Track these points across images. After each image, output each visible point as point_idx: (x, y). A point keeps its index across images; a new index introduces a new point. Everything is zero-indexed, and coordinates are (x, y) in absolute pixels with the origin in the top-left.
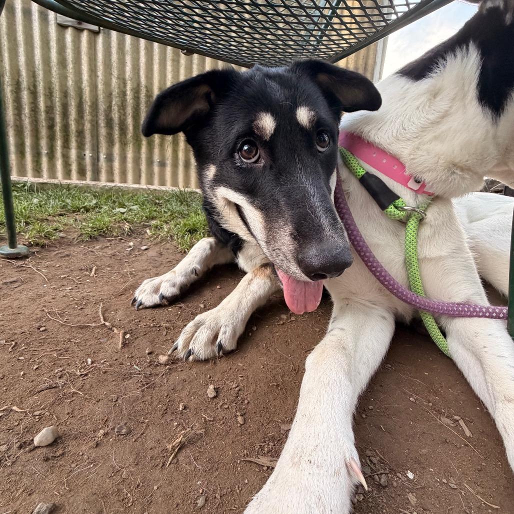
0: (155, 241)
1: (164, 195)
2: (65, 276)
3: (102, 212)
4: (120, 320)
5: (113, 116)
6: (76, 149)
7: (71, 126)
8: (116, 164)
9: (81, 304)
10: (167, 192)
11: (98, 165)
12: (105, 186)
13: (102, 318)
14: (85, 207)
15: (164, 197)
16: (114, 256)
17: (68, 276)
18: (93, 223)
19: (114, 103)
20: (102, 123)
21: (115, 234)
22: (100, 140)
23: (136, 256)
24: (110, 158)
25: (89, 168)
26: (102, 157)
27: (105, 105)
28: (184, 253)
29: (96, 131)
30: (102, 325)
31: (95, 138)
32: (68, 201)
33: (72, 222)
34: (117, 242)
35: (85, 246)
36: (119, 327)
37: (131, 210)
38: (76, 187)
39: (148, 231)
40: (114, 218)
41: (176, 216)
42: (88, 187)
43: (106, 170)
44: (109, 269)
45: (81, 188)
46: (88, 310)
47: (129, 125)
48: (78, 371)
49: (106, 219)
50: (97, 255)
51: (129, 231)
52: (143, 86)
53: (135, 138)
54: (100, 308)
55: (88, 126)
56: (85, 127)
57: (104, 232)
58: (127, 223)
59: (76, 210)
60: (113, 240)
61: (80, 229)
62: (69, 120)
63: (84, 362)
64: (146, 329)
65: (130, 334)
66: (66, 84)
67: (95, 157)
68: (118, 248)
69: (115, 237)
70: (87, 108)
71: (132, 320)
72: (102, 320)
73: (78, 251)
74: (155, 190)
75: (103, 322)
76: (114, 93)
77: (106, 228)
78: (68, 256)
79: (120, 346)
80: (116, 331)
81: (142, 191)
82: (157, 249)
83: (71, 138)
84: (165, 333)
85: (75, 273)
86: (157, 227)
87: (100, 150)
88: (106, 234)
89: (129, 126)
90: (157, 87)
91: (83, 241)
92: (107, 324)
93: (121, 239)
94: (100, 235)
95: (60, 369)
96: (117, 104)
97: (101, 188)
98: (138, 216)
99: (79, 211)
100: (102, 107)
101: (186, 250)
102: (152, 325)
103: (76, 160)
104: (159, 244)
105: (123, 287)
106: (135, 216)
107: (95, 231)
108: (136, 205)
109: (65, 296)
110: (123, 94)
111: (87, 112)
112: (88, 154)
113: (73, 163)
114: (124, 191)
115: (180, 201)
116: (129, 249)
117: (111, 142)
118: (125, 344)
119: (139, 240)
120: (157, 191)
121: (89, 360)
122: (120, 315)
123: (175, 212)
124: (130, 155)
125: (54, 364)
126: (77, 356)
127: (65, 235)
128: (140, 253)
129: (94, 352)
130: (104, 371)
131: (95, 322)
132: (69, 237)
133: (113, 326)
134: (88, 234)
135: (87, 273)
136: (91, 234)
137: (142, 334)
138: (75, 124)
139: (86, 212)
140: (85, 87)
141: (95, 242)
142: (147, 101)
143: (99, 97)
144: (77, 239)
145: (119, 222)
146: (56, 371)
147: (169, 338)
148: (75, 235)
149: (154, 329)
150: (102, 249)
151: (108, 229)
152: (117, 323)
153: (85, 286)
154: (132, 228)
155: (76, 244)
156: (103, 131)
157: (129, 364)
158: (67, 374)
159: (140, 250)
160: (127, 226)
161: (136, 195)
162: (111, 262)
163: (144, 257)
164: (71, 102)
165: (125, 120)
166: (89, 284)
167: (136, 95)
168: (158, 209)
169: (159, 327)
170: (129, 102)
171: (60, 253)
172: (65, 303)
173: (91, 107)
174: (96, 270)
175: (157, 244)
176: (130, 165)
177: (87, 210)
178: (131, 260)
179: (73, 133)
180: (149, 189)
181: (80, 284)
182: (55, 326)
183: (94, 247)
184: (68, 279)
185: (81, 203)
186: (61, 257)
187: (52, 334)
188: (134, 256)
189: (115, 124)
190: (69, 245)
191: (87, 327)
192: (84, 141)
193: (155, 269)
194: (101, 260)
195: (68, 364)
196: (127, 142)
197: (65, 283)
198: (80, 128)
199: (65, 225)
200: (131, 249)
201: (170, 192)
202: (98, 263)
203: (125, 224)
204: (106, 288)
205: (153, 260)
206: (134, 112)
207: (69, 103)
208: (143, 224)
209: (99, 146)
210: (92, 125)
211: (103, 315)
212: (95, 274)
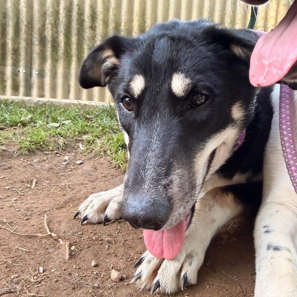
0: (90, 156)
1: (94, 110)
2: (9, 187)
3: (38, 127)
4: (64, 232)
5: (46, 34)
6: (11, 66)
7: (7, 45)
8: (47, 80)
9: (26, 215)
10: (97, 107)
11: (30, 81)
12: (39, 101)
13: (48, 229)
14: (21, 122)
15: (94, 111)
16: (51, 169)
17: (12, 188)
18: (31, 137)
19: (47, 22)
20: (36, 41)
21: (51, 148)
22: (33, 57)
23: (72, 170)
24: (41, 74)
25: (22, 84)
26: (35, 73)
27: (39, 24)
28: (118, 168)
29: (30, 49)
30: (48, 235)
31: (29, 55)
32: (7, 116)
33: (11, 136)
34: (53, 156)
35: (24, 159)
36: (64, 239)
37: (63, 124)
38: (12, 102)
39: (81, 145)
40: (50, 132)
41: (107, 131)
42: (23, 102)
43: (38, 86)
44: (47, 182)
45: (17, 103)
46: (34, 221)
47: (61, 42)
48: (32, 278)
49: (43, 133)
50: (36, 168)
51: (64, 145)
52: (76, 5)
53: (66, 55)
54: (45, 219)
55: (23, 44)
56: (21, 46)
57: (41, 146)
58: (61, 138)
59: (14, 124)
60: (49, 154)
61: (20, 142)
62: (7, 39)
63: (36, 270)
64: (89, 242)
65: (75, 246)
66: (5, 6)
67: (28, 73)
68: (55, 162)
69: (51, 151)
70: (23, 28)
71: (75, 233)
72: (48, 231)
73: (18, 163)
74: (86, 105)
75: (49, 233)
76: (48, 13)
77: (43, 142)
78: (10, 168)
79: (67, 257)
80: (61, 242)
81: (72, 106)
82: (91, 163)
83: (7, 56)
84: (107, 247)
85: (18, 185)
86: (89, 142)
87: (33, 67)
88: (43, 148)
89: (60, 44)
90: (88, 5)
91: (22, 154)
92: (53, 235)
93: (57, 153)
94: (37, 149)
95: (15, 275)
96: (51, 23)
97: (35, 104)
98: (71, 130)
99: (16, 125)
100: (37, 25)
101: (121, 165)
102: (94, 238)
103: (10, 77)
104: (93, 159)
105: (63, 199)
106: (68, 131)
107: (33, 144)
108: (68, 119)
109: (11, 206)
110: (56, 13)
111: (23, 31)
112: (22, 70)
113: (8, 79)
114: (56, 106)
115: (110, 117)
116: (65, 163)
117: (43, 59)
118: (72, 256)
119: (74, 154)
120: (87, 107)
121: (41, 269)
122: (63, 227)
123: (106, 128)
124: (60, 70)
125: (10, 270)
126: (29, 264)
127: (6, 148)
128: (75, 167)
129: (44, 262)
130: (55, 280)
131: (41, 232)
132: (10, 150)
133: (59, 238)
134: (27, 147)
135: (29, 186)
136: (29, 148)
137: (86, 246)
138: (11, 43)
139: (22, 127)
140: (22, 8)
141: (33, 156)
142: (79, 19)
143: (35, 16)
144: (17, 153)
145: (54, 136)
146: (13, 277)
147: (112, 252)
148: (15, 149)
149: (97, 242)
150: (39, 162)
151: (44, 143)
152: (61, 234)
153: (28, 198)
154: (66, 142)
155: (16, 158)
156: (36, 49)
157: (77, 275)
158: (22, 280)
159: (75, 164)
160: (61, 141)
161: (67, 110)
162: (49, 175)
163: (80, 171)
164: (9, 22)
165: (57, 37)
166: (32, 196)
167: (68, 13)
168: (89, 124)
169: (101, 240)
170: (62, 20)
171: (3, 165)
172: (12, 213)
173: (27, 26)
174: (36, 183)
175: (91, 158)
176: (60, 80)
177: (24, 125)
178: (66, 174)
179: (9, 51)
180: (80, 104)
181: (23, 195)
182: (6, 234)
183: (32, 160)
184: (12, 190)
185: (18, 118)
186: (4, 169)
187: (5, 242)
188: (70, 170)
189: (48, 42)
190: (10, 158)
191: (35, 237)
192: (19, 59)
193: (91, 183)
194: (40, 173)
195: (22, 271)
196: (58, 58)
197: (10, 194)
198: (16, 46)
199: (6, 138)
200: (67, 163)
201: (100, 107)
202: (37, 176)
203: (60, 138)
204: (47, 200)
205: (88, 174)
206: (65, 29)
207: (7, 23)
208: (76, 138)
209: (33, 63)
210: (27, 44)
211: (48, 226)
212: (36, 186)
